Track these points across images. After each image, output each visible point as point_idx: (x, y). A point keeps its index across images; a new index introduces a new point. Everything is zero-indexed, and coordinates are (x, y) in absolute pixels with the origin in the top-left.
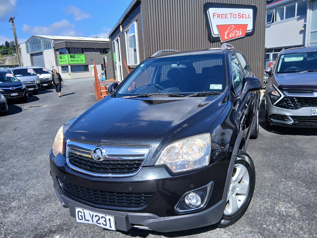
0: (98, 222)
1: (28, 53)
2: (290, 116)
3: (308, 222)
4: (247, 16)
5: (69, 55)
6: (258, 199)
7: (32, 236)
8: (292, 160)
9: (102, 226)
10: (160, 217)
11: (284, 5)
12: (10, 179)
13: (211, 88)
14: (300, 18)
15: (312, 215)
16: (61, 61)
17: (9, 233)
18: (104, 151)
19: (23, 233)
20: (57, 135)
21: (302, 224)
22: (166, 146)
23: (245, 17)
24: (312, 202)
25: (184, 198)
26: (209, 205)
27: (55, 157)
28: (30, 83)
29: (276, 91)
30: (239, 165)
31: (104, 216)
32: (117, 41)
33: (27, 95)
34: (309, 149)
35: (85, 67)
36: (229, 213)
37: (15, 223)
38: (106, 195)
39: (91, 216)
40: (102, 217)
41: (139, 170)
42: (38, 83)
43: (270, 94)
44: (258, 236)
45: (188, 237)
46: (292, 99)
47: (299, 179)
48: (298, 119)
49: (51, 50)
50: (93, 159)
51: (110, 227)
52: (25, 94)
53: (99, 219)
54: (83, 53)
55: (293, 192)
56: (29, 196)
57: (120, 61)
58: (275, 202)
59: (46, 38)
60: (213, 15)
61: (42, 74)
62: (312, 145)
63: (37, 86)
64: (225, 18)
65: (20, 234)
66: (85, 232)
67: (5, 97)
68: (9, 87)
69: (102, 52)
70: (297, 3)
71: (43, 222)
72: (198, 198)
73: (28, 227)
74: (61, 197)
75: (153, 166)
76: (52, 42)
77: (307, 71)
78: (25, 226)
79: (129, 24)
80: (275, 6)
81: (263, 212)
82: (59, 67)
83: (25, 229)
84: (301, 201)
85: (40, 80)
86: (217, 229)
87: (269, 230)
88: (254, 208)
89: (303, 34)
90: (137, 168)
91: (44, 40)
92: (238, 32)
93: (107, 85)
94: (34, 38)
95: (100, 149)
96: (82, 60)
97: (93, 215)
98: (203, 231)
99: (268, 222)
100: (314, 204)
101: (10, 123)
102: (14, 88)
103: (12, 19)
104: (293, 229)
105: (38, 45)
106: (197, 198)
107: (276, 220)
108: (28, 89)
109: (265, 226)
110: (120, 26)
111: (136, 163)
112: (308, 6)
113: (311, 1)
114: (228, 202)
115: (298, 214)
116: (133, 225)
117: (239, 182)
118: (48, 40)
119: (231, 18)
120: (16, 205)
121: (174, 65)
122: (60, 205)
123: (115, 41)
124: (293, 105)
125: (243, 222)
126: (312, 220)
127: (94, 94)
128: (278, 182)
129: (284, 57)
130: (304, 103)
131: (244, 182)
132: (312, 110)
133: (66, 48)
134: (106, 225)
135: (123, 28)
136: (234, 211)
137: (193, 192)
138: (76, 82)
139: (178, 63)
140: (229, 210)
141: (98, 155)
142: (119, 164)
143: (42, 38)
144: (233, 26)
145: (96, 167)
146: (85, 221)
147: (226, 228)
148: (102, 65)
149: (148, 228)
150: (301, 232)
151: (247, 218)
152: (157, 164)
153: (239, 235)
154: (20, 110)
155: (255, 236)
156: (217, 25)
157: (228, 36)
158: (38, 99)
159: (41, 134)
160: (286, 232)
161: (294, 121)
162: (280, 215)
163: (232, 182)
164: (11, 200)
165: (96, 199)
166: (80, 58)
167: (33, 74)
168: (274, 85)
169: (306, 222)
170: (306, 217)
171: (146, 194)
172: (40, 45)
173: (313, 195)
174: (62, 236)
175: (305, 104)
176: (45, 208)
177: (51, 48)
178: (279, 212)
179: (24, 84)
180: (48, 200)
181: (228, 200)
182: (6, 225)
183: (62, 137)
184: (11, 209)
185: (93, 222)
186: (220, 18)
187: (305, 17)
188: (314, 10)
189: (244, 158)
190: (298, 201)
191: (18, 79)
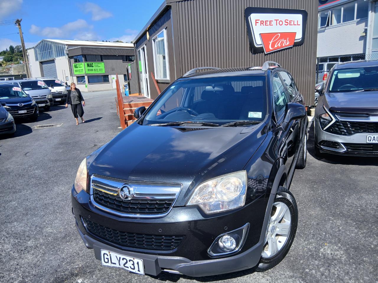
0: (125, 265)
1: (37, 60)
2: (342, 143)
3: (355, 267)
4: (296, 23)
5: (86, 64)
6: (301, 240)
7: (52, 279)
8: (343, 195)
9: (130, 269)
10: (192, 260)
11: (341, 6)
12: (23, 214)
13: (249, 117)
14: (360, 21)
15: (360, 258)
16: (76, 71)
17: (27, 276)
18: (131, 189)
19: (42, 276)
20: (79, 169)
21: (348, 268)
22: (199, 185)
23: (292, 24)
24: (361, 244)
25: (218, 241)
26: (245, 248)
27: (77, 193)
28: (40, 98)
29: (327, 114)
30: (279, 204)
31: (132, 259)
32: (143, 49)
33: (38, 112)
34: (362, 181)
35: (105, 77)
36: (267, 255)
37: (32, 265)
38: (134, 237)
39: (118, 259)
40: (130, 260)
41: (170, 210)
42: (49, 97)
43: (320, 117)
44: (299, 281)
45: (222, 281)
46: (345, 123)
47: (349, 218)
48: (351, 146)
49: (64, 57)
50: (120, 198)
51: (139, 271)
52: (35, 112)
53: (127, 262)
54: (102, 61)
55: (341, 232)
56: (47, 235)
57: (146, 73)
58: (321, 243)
59: (58, 43)
60: (256, 21)
61: (55, 87)
62: (367, 176)
63: (48, 101)
64: (270, 25)
65: (39, 277)
66: (110, 275)
67: (12, 115)
68: (17, 103)
69: (125, 60)
70: (357, 3)
71: (64, 264)
72: (233, 241)
73: (47, 269)
74: (84, 237)
75: (185, 207)
76: (65, 48)
77: (363, 90)
78: (44, 269)
79: (156, 32)
80: (330, 7)
81: (306, 254)
82: (73, 77)
83: (44, 272)
84: (349, 242)
85: (52, 94)
86: (254, 273)
87: (311, 275)
88: (296, 250)
89: (363, 40)
90: (167, 209)
91: (56, 46)
92: (285, 41)
93: (131, 101)
94: (45, 43)
95: (128, 187)
96: (101, 70)
97: (120, 258)
98: (239, 275)
99: (311, 266)
100: (364, 246)
101: (19, 146)
102: (22, 105)
103: (19, 21)
104: (338, 274)
105: (49, 51)
106: (231, 241)
107: (320, 263)
108: (38, 104)
109: (307, 270)
110: (146, 33)
111: (166, 203)
112: (370, 8)
113: (374, 1)
114: (267, 243)
115: (345, 257)
116: (163, 269)
117: (280, 222)
118: (61, 45)
119: (277, 25)
120: (33, 245)
121: (209, 88)
122: (81, 244)
123: (140, 49)
124: (346, 131)
125: (283, 265)
126: (360, 264)
127: (116, 111)
128: (325, 221)
129: (337, 73)
130: (358, 128)
131: (285, 222)
132: (368, 136)
133: (83, 55)
134: (134, 269)
135: (150, 35)
136: (274, 254)
137: (227, 234)
138: (94, 96)
139: (213, 85)
140: (268, 253)
141: (125, 193)
142: (148, 203)
143: (54, 43)
144: (279, 34)
145: (123, 207)
146: (111, 264)
147: (265, 272)
148: (125, 75)
149: (179, 272)
150: (347, 278)
151: (288, 261)
152: (189, 204)
153: (279, 280)
154: (29, 130)
155: (296, 281)
156: (260, 34)
157: (273, 45)
158: (50, 117)
159: (56, 161)
160: (330, 277)
161: (347, 149)
162: (325, 258)
163: (272, 222)
164: (27, 238)
165: (124, 240)
166: (99, 67)
167: (44, 87)
168: (324, 106)
169: (353, 266)
170: (353, 260)
171: (176, 236)
172: (51, 51)
173: (363, 236)
174: (85, 279)
175: (359, 130)
176: (65, 248)
177: (64, 55)
178: (324, 255)
179: (33, 99)
180: (67, 239)
181: (267, 242)
182: (23, 266)
183: (85, 172)
184: (27, 249)
185: (120, 265)
186: (263, 25)
187: (366, 20)
188: (377, 12)
189: (285, 195)
190: (346, 242)
191: (27, 93)
